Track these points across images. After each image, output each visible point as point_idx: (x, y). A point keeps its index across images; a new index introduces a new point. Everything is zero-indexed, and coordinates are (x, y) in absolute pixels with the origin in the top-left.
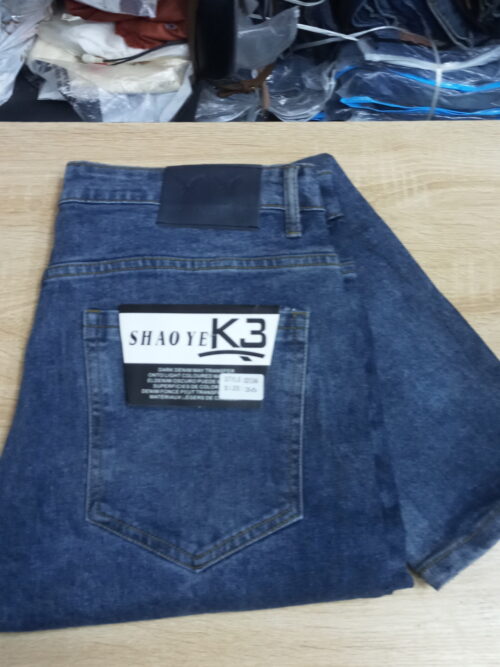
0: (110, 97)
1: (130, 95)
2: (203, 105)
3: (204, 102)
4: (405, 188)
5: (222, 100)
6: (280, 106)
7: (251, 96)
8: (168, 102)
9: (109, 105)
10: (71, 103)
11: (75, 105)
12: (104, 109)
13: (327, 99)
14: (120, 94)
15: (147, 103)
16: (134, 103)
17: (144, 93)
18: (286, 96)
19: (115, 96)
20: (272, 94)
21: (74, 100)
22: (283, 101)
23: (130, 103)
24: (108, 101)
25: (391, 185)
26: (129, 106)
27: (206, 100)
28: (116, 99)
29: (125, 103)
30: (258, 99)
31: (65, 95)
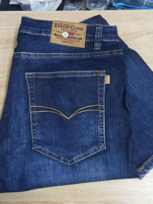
0: (34, 3)
1: (41, 3)
2: (65, 6)
3: (66, 5)
4: (139, 34)
5: (72, 4)
6: (92, 6)
7: (82, 3)
8: (54, 5)
9: (34, 6)
10: (21, 5)
11: (22, 6)
12: (32, 7)
13: (107, 4)
14: (37, 2)
15: (47, 5)
16: (42, 5)
17: (46, 2)
18: (94, 3)
19: (36, 3)
20: (89, 2)
21: (22, 4)
22: (93, 5)
23: (41, 5)
24: (33, 5)
25: (134, 33)
26: (40, 6)
27: (67, 4)
28: (36, 4)
29: (39, 5)
30: (84, 4)
31: (18, 2)
